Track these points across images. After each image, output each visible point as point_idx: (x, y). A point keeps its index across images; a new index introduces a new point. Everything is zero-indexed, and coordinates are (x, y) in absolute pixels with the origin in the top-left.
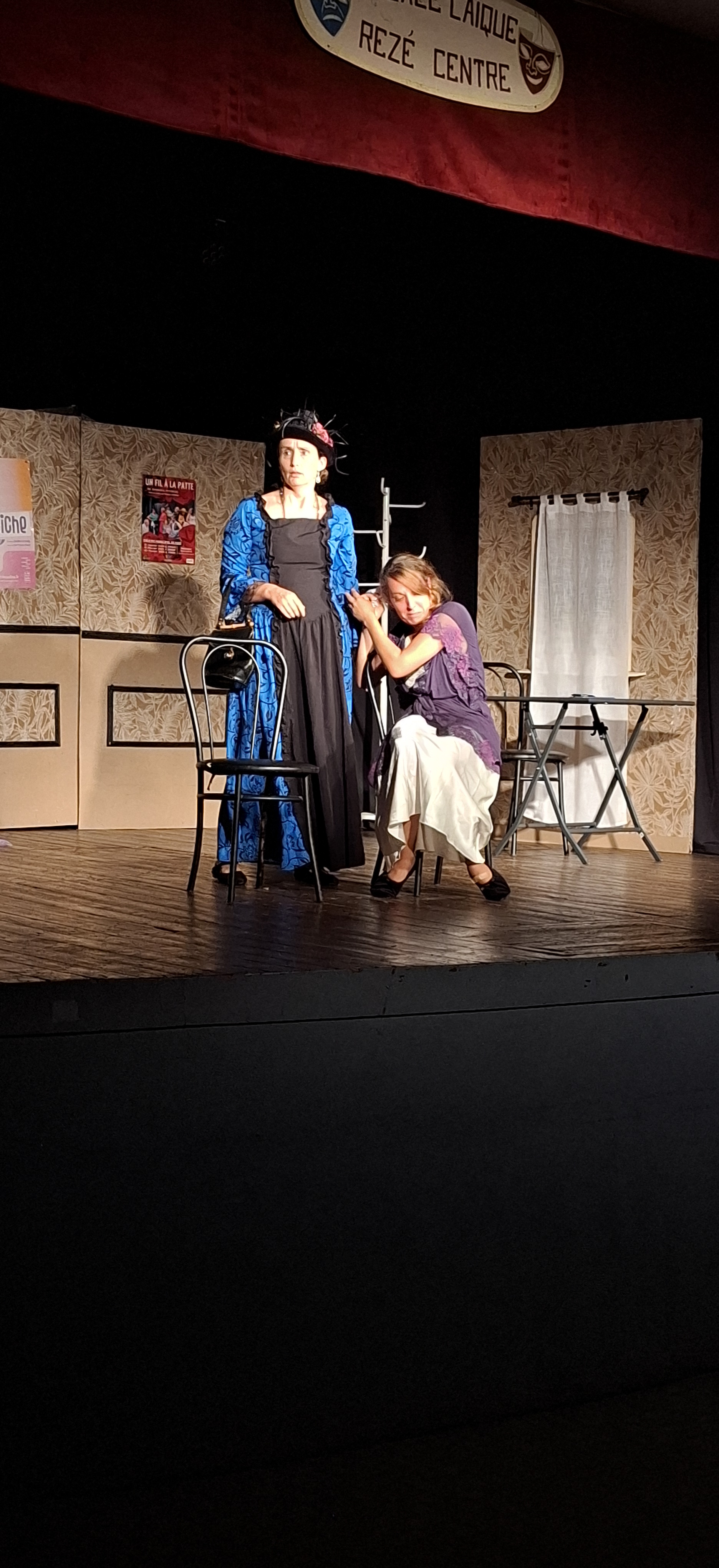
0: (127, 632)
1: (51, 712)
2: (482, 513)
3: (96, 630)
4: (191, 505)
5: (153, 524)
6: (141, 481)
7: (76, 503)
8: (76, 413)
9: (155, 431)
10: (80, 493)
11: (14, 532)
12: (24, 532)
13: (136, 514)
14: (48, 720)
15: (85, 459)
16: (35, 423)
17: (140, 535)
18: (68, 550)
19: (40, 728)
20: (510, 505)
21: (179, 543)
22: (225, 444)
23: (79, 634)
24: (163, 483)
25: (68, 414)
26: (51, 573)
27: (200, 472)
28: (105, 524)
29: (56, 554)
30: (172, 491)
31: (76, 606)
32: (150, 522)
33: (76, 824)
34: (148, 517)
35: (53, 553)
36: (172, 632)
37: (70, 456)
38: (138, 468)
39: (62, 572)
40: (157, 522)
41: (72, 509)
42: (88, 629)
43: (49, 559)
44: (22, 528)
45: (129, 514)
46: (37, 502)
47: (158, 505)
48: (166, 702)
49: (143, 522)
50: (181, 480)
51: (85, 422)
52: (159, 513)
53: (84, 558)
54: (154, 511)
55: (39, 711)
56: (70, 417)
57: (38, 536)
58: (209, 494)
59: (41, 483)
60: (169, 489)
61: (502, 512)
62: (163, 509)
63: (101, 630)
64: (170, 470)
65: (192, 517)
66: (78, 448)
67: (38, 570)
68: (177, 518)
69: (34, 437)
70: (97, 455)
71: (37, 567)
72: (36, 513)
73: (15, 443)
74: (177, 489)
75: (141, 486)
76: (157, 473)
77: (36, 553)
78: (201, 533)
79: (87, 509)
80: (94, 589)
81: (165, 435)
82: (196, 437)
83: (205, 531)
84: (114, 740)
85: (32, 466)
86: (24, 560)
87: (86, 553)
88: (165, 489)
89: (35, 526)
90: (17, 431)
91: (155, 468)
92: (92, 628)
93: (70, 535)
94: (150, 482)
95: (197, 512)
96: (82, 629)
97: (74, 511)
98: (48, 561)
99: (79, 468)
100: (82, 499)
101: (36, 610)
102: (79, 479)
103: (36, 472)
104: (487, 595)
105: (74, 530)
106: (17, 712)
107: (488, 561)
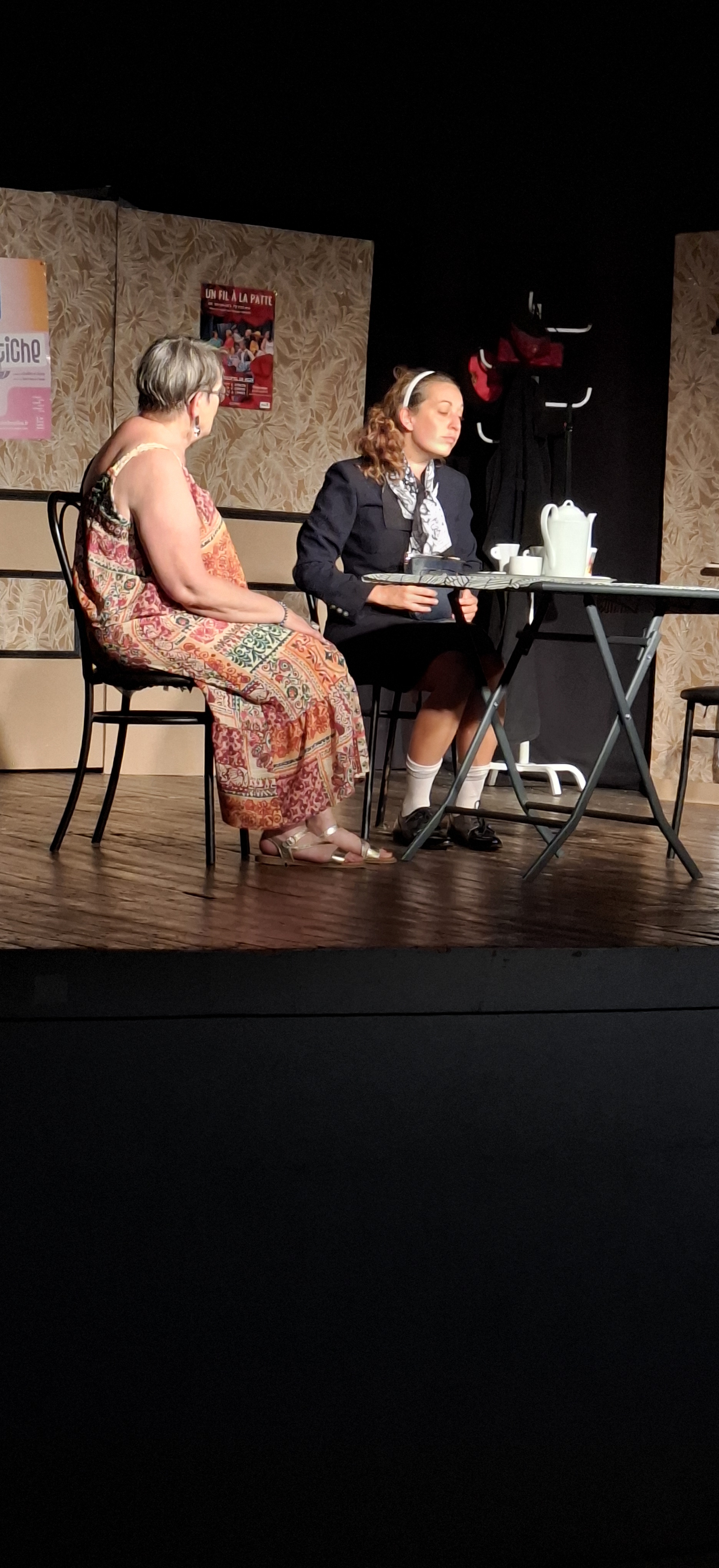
2: (675, 342)
6: (199, 293)
7: (109, 322)
8: (111, 196)
9: (219, 223)
10: (115, 308)
11: (23, 361)
12: (37, 361)
14: (65, 622)
15: (122, 261)
16: (54, 210)
18: (97, 388)
19: (53, 631)
22: (317, 243)
24: (230, 295)
25: (101, 198)
26: (74, 419)
27: (282, 281)
29: (80, 393)
30: (242, 307)
35: (77, 390)
37: (103, 256)
38: (195, 275)
39: (88, 418)
41: (104, 329)
43: (70, 399)
44: (34, 356)
46: (55, 319)
47: (222, 326)
50: (256, 292)
51: (124, 209)
52: (223, 337)
53: (118, 399)
54: (216, 335)
55: (53, 609)
56: (103, 203)
57: (56, 367)
58: (293, 312)
59: (61, 293)
60: (238, 303)
61: (703, 341)
64: (239, 278)
66: (113, 245)
67: (54, 414)
69: (53, 230)
70: (138, 255)
71: (53, 410)
72: (53, 335)
73: (27, 237)
74: (248, 304)
75: (200, 299)
76: (222, 282)
77: (52, 391)
78: (281, 366)
79: (124, 330)
81: (232, 229)
82: (277, 231)
83: (286, 362)
85: (50, 269)
86: (36, 400)
87: (121, 391)
88: (230, 302)
89: (53, 354)
90: (31, 221)
91: (220, 273)
93: (99, 366)
94: (211, 294)
97: (105, 333)
98: (69, 403)
99: (114, 274)
100: (118, 317)
101: (51, 469)
102: (114, 288)
103: (55, 278)
104: (679, 458)
105: (105, 360)
106: (22, 609)
107: (681, 409)
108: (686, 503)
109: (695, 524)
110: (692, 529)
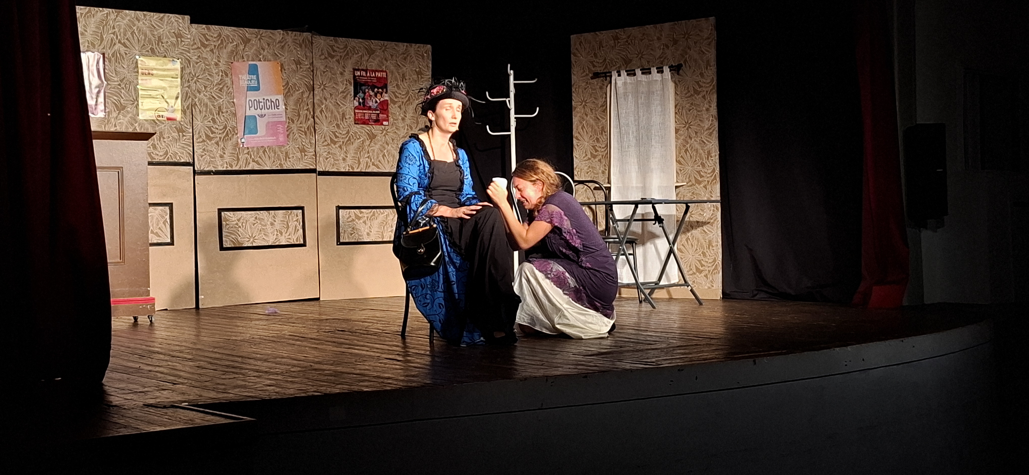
0: (347, 170)
1: (299, 224)
2: (574, 84)
3: (326, 170)
4: (385, 87)
5: (361, 100)
6: (352, 73)
7: (311, 89)
8: (308, 30)
9: (360, 40)
10: (313, 82)
11: (272, 109)
12: (279, 109)
13: (350, 94)
14: (298, 230)
15: (315, 60)
16: (282, 38)
17: (353, 108)
18: (307, 119)
19: (293, 235)
20: (592, 78)
21: (379, 112)
22: (405, 47)
23: (316, 173)
24: (366, 73)
25: (303, 32)
26: (297, 135)
27: (390, 65)
28: (330, 102)
29: (299, 122)
30: (372, 79)
31: (313, 155)
32: (359, 99)
33: (319, 297)
34: (358, 96)
36: (376, 170)
37: (306, 58)
38: (350, 65)
39: (304, 134)
40: (363, 99)
41: (308, 92)
42: (322, 170)
43: (294, 125)
44: (277, 106)
45: (345, 94)
46: (286, 89)
47: (363, 88)
48: (374, 215)
49: (354, 99)
50: (378, 71)
51: (315, 36)
52: (364, 93)
53: (317, 124)
54: (361, 92)
55: (292, 224)
56: (305, 34)
57: (287, 111)
58: (397, 80)
59: (288, 77)
60: (370, 77)
61: (587, 83)
62: (367, 90)
63: (330, 170)
64: (370, 65)
65: (385, 95)
66: (311, 54)
67: (288, 133)
68: (376, 96)
69: (283, 48)
70: (323, 57)
71: (287, 131)
72: (285, 96)
73: (271, 52)
74: (375, 77)
75: (352, 76)
76: (362, 68)
77: (286, 122)
78: (392, 104)
79: (318, 92)
80: (324, 144)
81: (366, 43)
82: (386, 42)
83: (395, 103)
84: (341, 241)
85: (282, 66)
86: (279, 127)
87: (318, 120)
88: (367, 76)
89: (285, 105)
90: (272, 44)
91: (361, 64)
92: (324, 169)
93: (307, 110)
94: (358, 73)
95: (389, 91)
96: (318, 170)
97: (310, 94)
98: (294, 127)
99: (312, 66)
100: (315, 86)
101: (287, 159)
102: (312, 73)
103: (285, 70)
104: (579, 137)
105: (310, 106)
106: (278, 226)
107: (579, 115)
108: (583, 158)
109: (589, 167)
110: (587, 170)
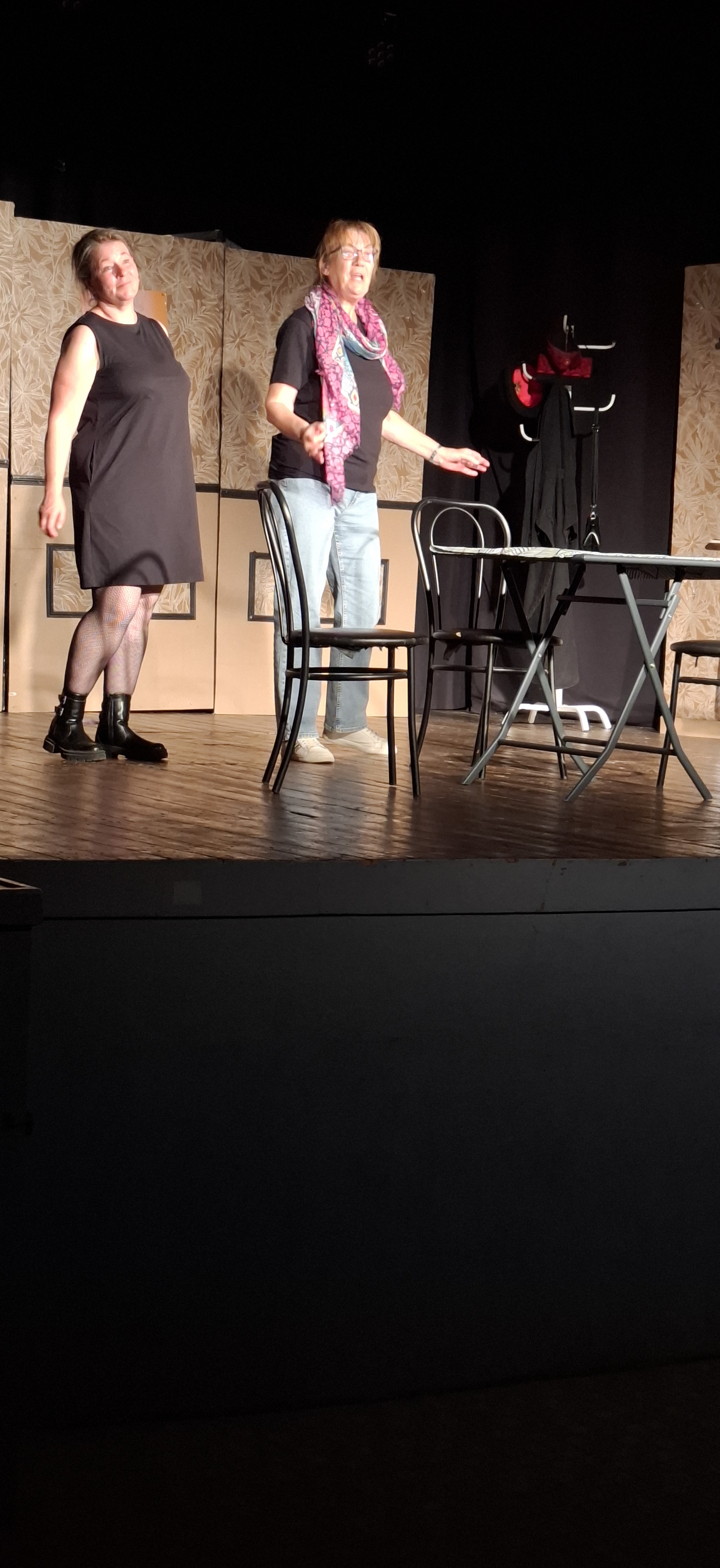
2: (684, 357)
3: (238, 488)
7: (218, 342)
8: (220, 239)
10: (223, 331)
15: (229, 292)
16: (173, 250)
18: (208, 396)
19: (173, 598)
20: (717, 347)
23: (219, 492)
25: (211, 240)
28: (250, 367)
31: (216, 460)
33: (212, 708)
37: (213, 288)
39: (201, 422)
41: (214, 348)
42: (229, 487)
51: (230, 249)
53: (226, 406)
56: (213, 244)
59: (179, 319)
61: (708, 356)
63: (243, 489)
66: (221, 279)
69: (172, 267)
70: (242, 287)
73: (151, 272)
79: (230, 349)
80: (236, 441)
85: (170, 299)
87: (228, 399)
90: (155, 259)
92: (233, 486)
93: (210, 379)
96: (223, 486)
97: (215, 352)
99: (222, 302)
100: (225, 338)
102: (221, 315)
103: (174, 307)
104: (687, 452)
105: (215, 374)
107: (689, 412)
108: (693, 490)
109: (701, 507)
110: (698, 512)
